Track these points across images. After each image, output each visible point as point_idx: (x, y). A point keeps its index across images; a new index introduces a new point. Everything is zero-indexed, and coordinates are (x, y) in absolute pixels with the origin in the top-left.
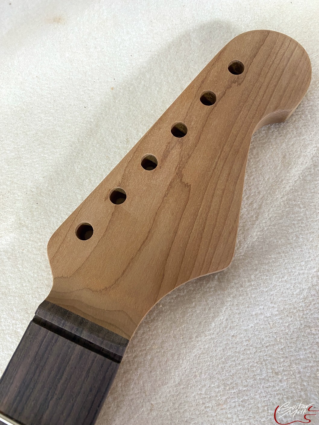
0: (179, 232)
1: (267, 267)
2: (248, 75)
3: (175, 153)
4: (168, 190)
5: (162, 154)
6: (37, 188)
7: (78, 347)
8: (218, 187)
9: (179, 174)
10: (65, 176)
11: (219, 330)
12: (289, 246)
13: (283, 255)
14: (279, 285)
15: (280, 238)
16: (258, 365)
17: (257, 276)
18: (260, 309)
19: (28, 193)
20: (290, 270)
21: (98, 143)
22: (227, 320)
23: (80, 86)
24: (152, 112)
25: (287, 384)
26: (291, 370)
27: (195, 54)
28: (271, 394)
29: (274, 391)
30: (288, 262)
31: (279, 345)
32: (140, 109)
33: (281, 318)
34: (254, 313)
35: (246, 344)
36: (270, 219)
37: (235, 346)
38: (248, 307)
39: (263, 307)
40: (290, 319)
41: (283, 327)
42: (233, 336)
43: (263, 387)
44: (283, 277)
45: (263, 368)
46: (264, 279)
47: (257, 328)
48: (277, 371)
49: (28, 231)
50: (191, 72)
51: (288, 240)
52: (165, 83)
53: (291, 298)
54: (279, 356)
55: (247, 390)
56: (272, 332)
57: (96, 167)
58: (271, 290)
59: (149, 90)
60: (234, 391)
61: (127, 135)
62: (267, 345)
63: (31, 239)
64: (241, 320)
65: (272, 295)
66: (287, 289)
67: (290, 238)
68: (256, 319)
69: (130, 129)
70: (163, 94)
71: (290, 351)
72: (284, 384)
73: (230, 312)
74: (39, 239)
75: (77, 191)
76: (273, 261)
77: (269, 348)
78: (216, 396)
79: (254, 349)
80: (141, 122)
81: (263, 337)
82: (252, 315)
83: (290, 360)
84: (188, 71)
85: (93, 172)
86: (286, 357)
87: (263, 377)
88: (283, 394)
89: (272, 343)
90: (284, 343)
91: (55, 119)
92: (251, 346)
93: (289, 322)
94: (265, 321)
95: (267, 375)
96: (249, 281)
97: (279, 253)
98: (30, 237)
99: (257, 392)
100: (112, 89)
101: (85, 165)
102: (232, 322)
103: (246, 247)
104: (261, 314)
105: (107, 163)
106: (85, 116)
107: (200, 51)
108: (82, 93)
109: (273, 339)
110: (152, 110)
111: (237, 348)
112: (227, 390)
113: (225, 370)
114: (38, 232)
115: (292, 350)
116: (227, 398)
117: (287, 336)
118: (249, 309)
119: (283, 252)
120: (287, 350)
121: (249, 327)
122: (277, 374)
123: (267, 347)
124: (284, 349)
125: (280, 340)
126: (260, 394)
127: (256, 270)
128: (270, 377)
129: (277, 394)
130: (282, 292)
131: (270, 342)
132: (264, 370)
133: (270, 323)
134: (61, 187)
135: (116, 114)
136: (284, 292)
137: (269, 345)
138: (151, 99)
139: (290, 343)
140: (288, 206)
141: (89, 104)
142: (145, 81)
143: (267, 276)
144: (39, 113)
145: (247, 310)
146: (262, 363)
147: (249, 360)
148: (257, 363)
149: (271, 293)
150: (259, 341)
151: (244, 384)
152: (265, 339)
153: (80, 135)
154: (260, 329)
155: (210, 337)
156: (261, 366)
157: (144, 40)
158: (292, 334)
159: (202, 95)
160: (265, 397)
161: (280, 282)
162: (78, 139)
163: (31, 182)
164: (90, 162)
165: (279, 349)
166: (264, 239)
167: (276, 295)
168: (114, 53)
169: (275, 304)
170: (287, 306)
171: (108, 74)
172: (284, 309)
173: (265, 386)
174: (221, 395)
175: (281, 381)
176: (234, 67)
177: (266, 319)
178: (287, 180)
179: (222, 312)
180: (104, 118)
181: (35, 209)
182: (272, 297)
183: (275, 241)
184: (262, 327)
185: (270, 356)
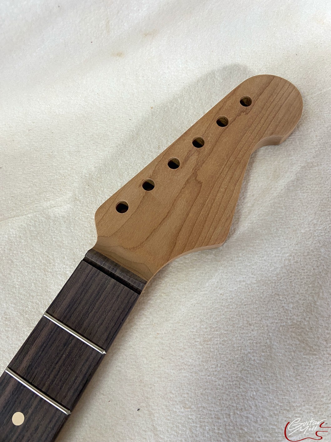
0: (190, 215)
1: (252, 249)
2: (255, 108)
3: (193, 160)
4: (185, 184)
5: (184, 158)
6: (90, 174)
7: (113, 280)
8: (222, 186)
9: (195, 174)
10: (111, 168)
11: (211, 288)
12: (270, 235)
13: (265, 241)
14: (259, 263)
15: (264, 230)
16: (237, 317)
17: (244, 254)
18: (243, 277)
19: (83, 177)
20: (269, 252)
21: (137, 146)
22: (218, 282)
23: (128, 103)
24: (180, 128)
25: (257, 333)
26: (261, 324)
27: (217, 88)
28: (244, 339)
29: (247, 337)
30: (268, 246)
31: (255, 305)
32: (171, 125)
33: (258, 286)
34: (238, 280)
35: (230, 301)
36: (259, 215)
37: (222, 301)
38: (234, 275)
39: (245, 276)
40: (265, 288)
41: (259, 293)
42: (221, 294)
43: (239, 333)
44: (263, 257)
45: (241, 319)
46: (248, 256)
47: (239, 290)
48: (250, 323)
49: (80, 204)
50: (213, 101)
51: (270, 231)
52: (191, 107)
53: (267, 273)
54: (254, 313)
55: (227, 334)
56: (250, 295)
57: (134, 164)
58: (253, 265)
59: (179, 112)
60: (218, 333)
61: (159, 143)
62: (245, 304)
63: (82, 210)
64: (228, 284)
65: (253, 268)
66: (265, 266)
67: (272, 230)
68: (240, 284)
69: (162, 138)
70: (189, 116)
71: (262, 310)
72: (255, 333)
73: (221, 277)
74: (88, 211)
75: (118, 180)
76: (257, 245)
77: (246, 306)
78: (204, 335)
79: (236, 305)
80: (171, 134)
81: (243, 298)
82: (236, 281)
83: (261, 317)
84: (210, 100)
85: (131, 167)
86: (259, 314)
87: (240, 326)
88: (253, 340)
89: (249, 303)
90: (258, 304)
91: (107, 126)
92: (234, 303)
93: (264, 290)
94: (246, 287)
95: (243, 325)
96: (237, 257)
97: (262, 240)
98: (81, 208)
99: (234, 336)
100: (152, 108)
101: (126, 162)
102: (221, 284)
103: (239, 233)
104: (244, 281)
105: (142, 161)
106: (129, 126)
107: (221, 86)
108: (129, 109)
109: (250, 300)
110: (179, 126)
111: (223, 303)
112: (213, 331)
113: (212, 317)
114: (87, 206)
115: (264, 309)
116: (212, 337)
117: (261, 299)
118: (235, 277)
119: (266, 239)
120: (260, 309)
121: (234, 289)
122: (250, 325)
123: (245, 305)
124: (258, 308)
125: (255, 302)
126: (236, 337)
127: (244, 250)
128: (245, 326)
129: (249, 339)
130: (261, 268)
131: (248, 302)
132: (241, 320)
133: (250, 288)
134: (107, 176)
135: (153, 127)
136: (262, 268)
137: (247, 304)
138: (180, 118)
139: (263, 304)
140: (273, 207)
141: (133, 118)
142: (177, 105)
143: (251, 255)
144: (96, 120)
145: (234, 277)
146: (240, 316)
147: (231, 313)
148: (236, 315)
149: (253, 267)
150: (240, 300)
151: (225, 329)
152: (245, 299)
153: (124, 140)
154: (242, 292)
155: (204, 293)
156: (239, 318)
157: (180, 74)
158: (265, 298)
159: (218, 119)
160: (240, 340)
161: (260, 260)
162: (123, 142)
163: (86, 170)
164: (130, 160)
165: (254, 307)
166: (252, 229)
167: (256, 269)
168: (156, 81)
169: (254, 275)
170: (263, 278)
171: (150, 97)
172: (261, 280)
173: (241, 332)
174: (207, 334)
175: (252, 330)
176: (245, 101)
177: (246, 285)
178: (275, 188)
179: (215, 276)
180: (143, 129)
181: (87, 189)
182: (253, 270)
183: (261, 231)
184: (243, 290)
185: (247, 312)
